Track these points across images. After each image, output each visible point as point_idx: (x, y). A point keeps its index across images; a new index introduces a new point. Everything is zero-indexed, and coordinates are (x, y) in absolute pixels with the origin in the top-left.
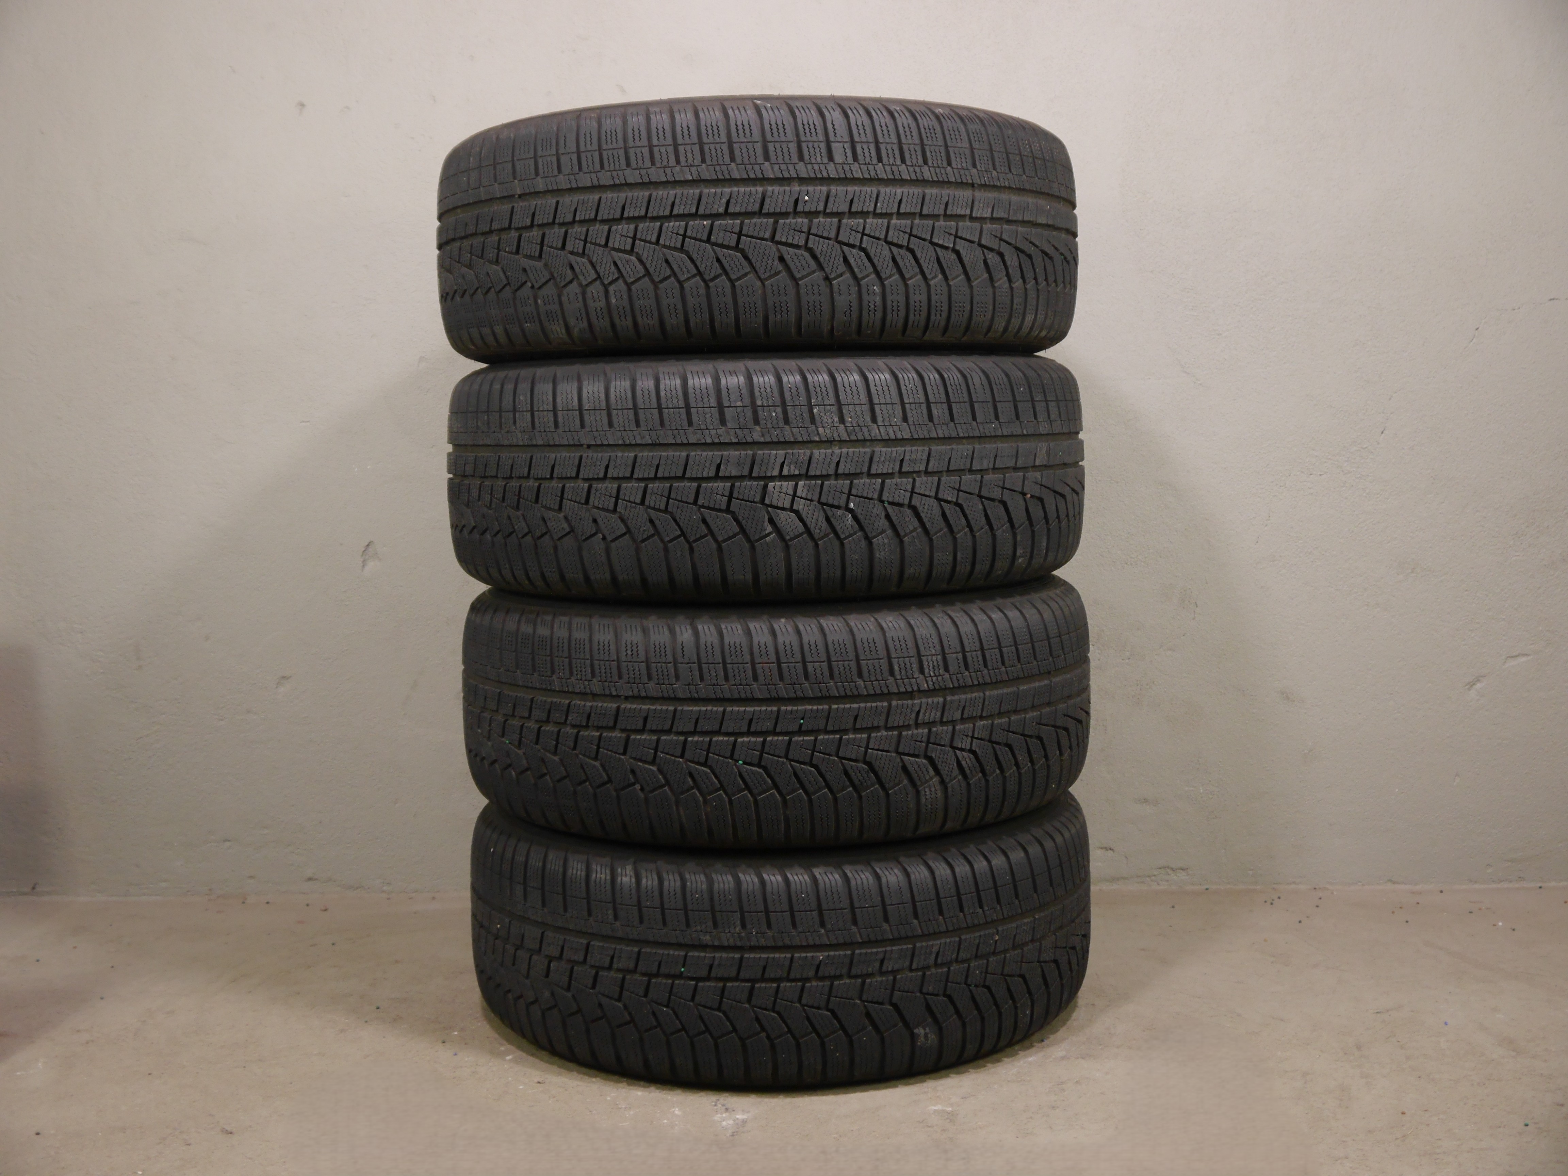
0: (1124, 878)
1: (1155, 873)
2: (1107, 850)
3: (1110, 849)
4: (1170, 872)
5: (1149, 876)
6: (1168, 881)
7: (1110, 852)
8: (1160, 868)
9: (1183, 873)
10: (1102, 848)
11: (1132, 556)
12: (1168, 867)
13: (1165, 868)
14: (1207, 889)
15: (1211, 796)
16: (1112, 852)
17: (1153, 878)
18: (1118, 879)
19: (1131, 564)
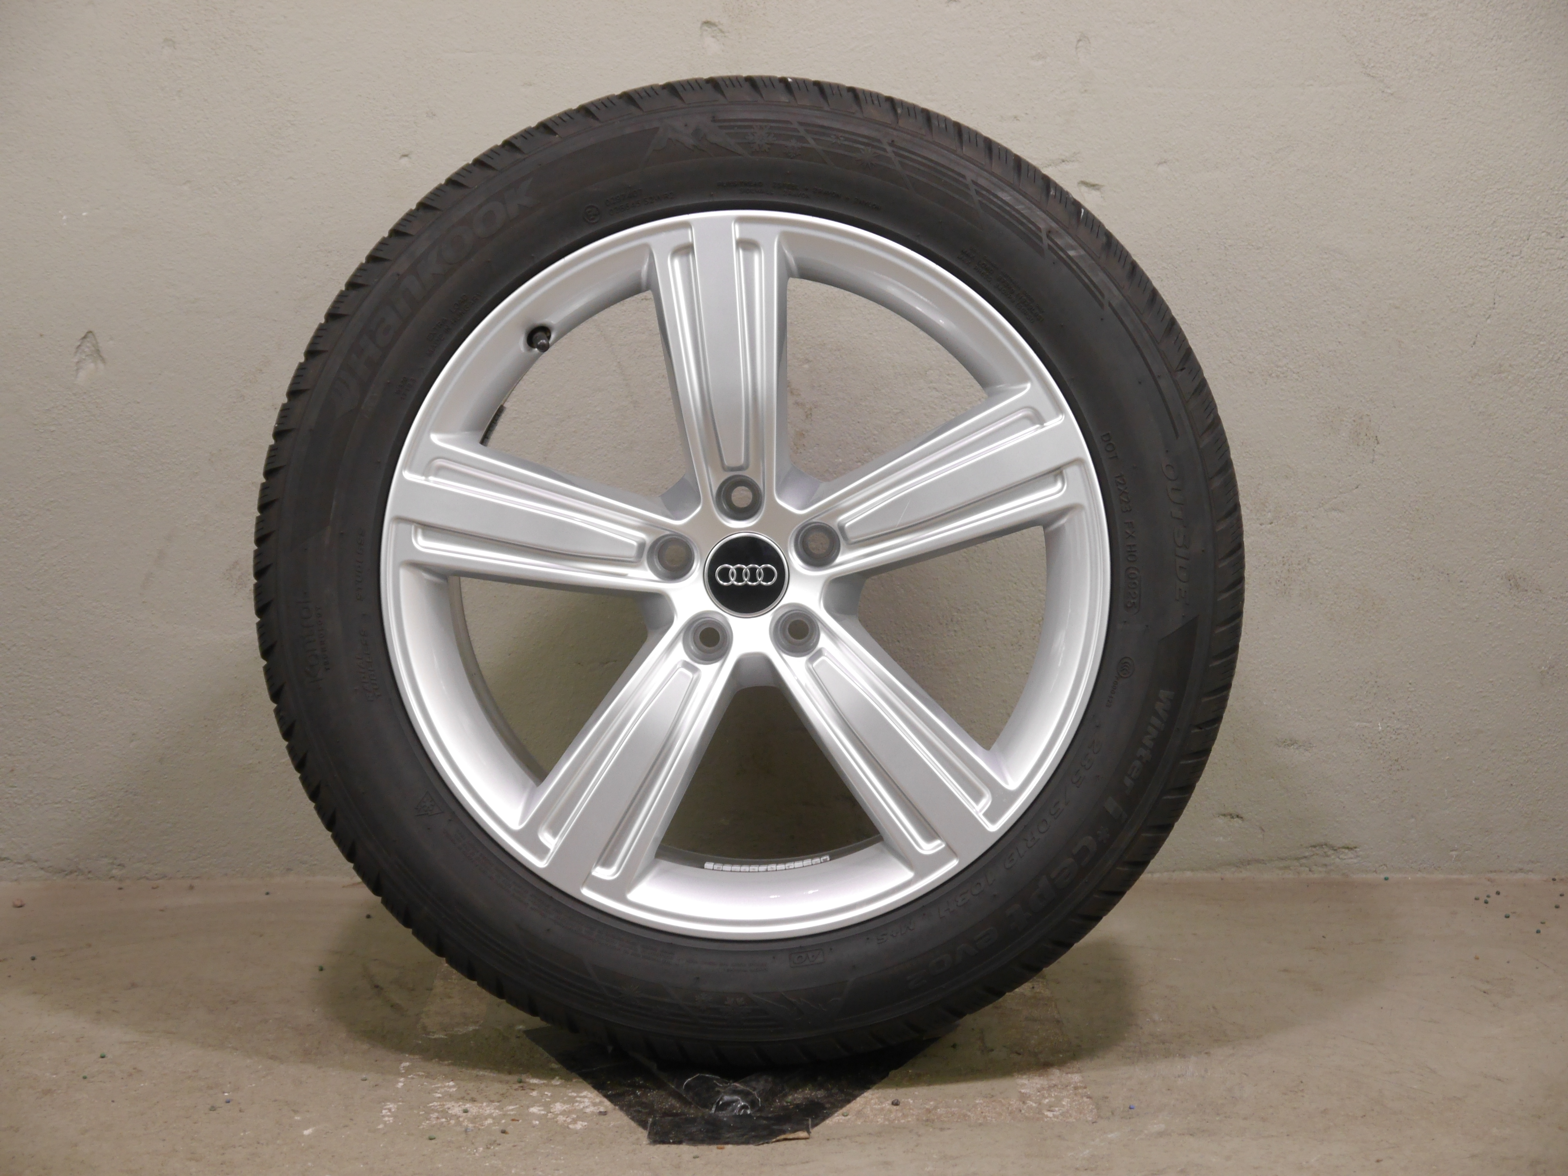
0: (1258, 861)
1: (1307, 854)
2: (1233, 818)
3: (1238, 816)
4: (1330, 852)
5: (1297, 859)
6: (1326, 865)
7: (1237, 822)
8: (1315, 847)
9: (1350, 854)
10: (1224, 815)
11: (1280, 363)
12: (1326, 845)
13: (1321, 846)
14: (1386, 879)
15: (1394, 737)
16: (1240, 821)
17: (1303, 861)
18: (1249, 863)
19: (1278, 376)
